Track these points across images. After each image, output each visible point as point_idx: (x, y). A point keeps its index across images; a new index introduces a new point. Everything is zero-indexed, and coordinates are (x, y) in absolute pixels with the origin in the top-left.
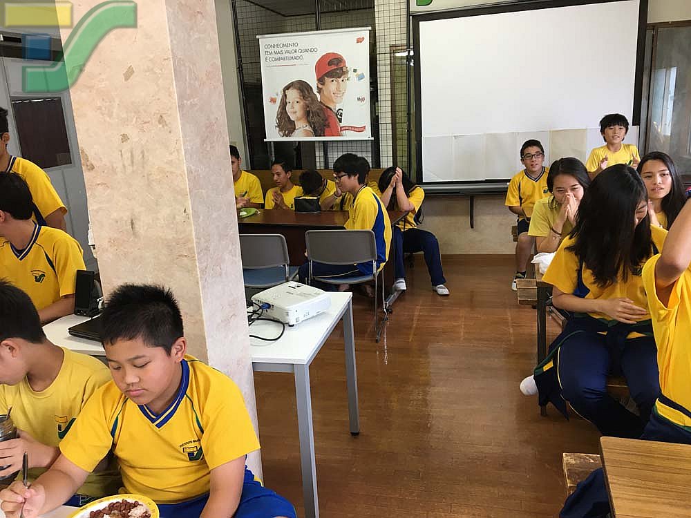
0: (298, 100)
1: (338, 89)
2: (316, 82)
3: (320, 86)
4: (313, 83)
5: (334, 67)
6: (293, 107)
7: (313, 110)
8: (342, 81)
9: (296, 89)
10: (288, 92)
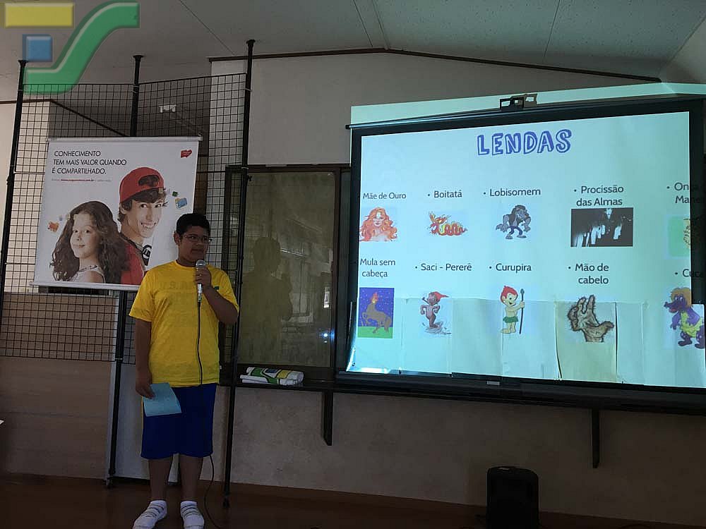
0: (89, 228)
1: (149, 218)
3: (124, 212)
4: (114, 207)
6: (80, 238)
7: (108, 244)
8: (156, 206)
9: (88, 213)
10: (76, 217)
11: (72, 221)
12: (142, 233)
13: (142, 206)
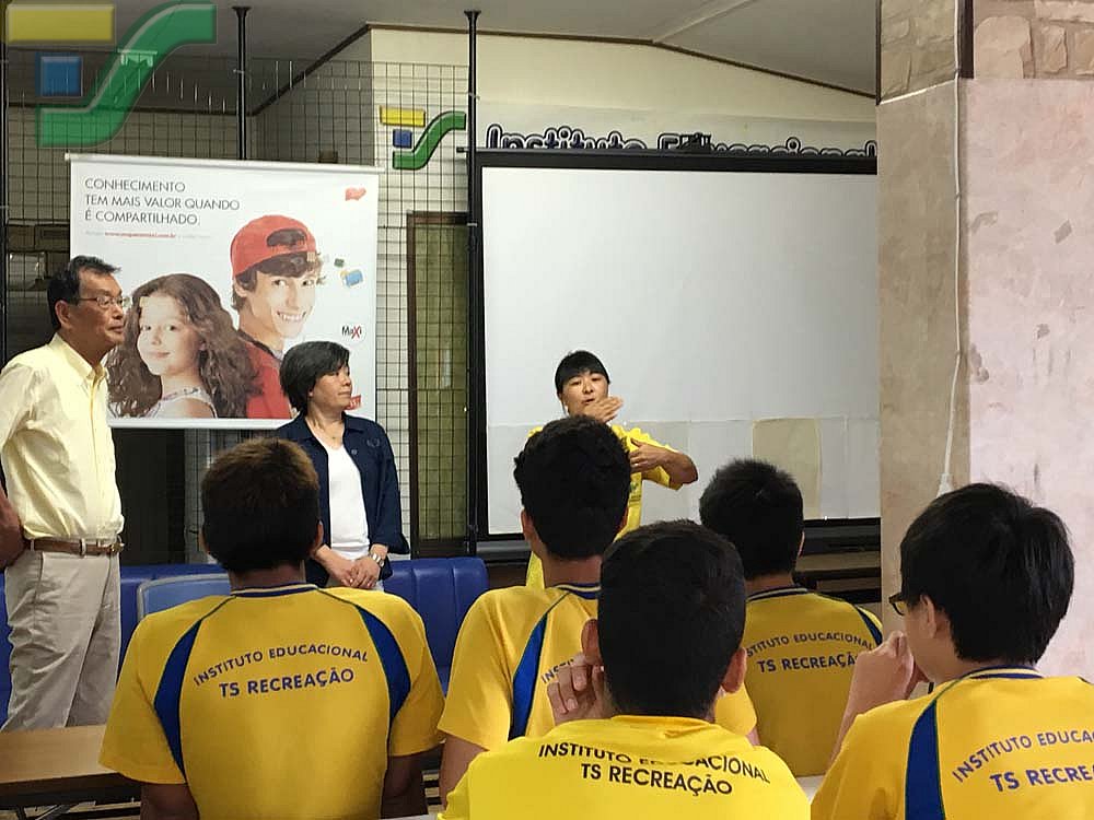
0: (176, 323)
5: (282, 250)
7: (217, 351)
11: (137, 310)
13: (277, 282)
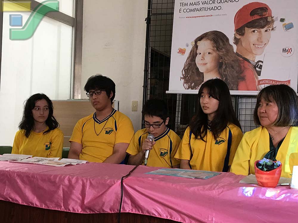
1: (259, 39)
2: (234, 33)
3: (238, 37)
4: (230, 33)
6: (203, 58)
7: (226, 62)
8: (266, 31)
9: (209, 40)
10: (200, 43)
11: (196, 47)
12: (254, 52)
13: (254, 31)
